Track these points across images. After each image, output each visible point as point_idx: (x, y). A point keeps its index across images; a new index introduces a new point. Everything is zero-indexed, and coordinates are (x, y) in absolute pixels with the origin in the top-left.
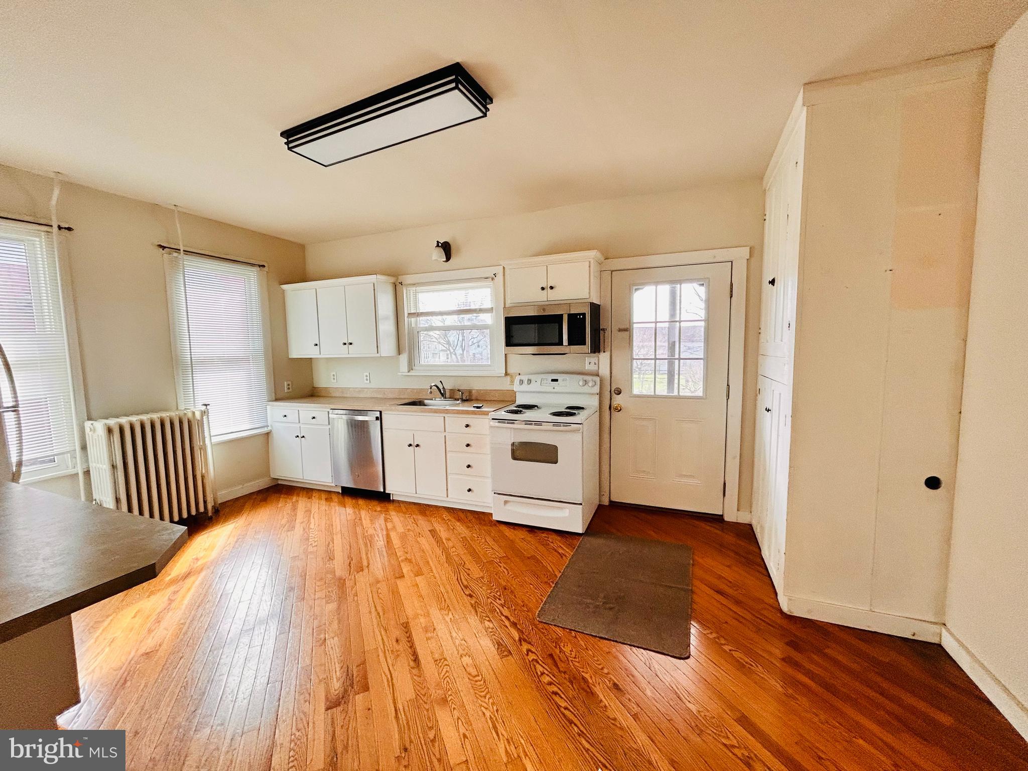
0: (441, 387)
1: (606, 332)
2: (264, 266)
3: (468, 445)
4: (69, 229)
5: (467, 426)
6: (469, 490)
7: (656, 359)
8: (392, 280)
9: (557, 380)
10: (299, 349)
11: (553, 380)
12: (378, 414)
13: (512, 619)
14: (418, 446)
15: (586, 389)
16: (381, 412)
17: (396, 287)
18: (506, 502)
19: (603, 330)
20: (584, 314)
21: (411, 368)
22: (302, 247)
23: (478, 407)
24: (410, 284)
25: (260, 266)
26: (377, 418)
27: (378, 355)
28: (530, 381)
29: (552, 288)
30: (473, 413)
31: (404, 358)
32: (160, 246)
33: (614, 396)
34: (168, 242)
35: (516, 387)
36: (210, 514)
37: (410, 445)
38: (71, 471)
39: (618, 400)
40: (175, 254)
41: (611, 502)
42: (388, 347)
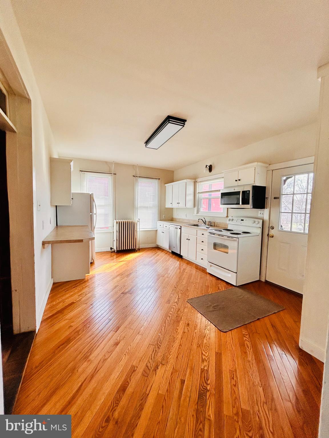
0: (204, 220)
1: (268, 199)
2: (160, 179)
3: (203, 242)
4: (115, 174)
5: (203, 234)
6: (202, 259)
7: (292, 213)
8: (193, 181)
9: (243, 220)
10: (168, 205)
11: (242, 220)
12: (180, 227)
13: (180, 297)
14: (189, 240)
15: (254, 225)
16: (181, 226)
17: (195, 183)
18: (211, 266)
19: (267, 198)
20: (249, 191)
21: (198, 213)
22: (173, 172)
23: (207, 228)
24: (199, 182)
25: (159, 179)
26: (180, 228)
27: (185, 207)
28: (233, 220)
29: (239, 180)
30: (205, 229)
31: (196, 209)
32: (134, 176)
33: (270, 229)
34: (136, 175)
35: (228, 222)
36: (137, 250)
37: (187, 239)
38: (111, 231)
39: (272, 232)
40: (137, 178)
41: (266, 280)
42: (190, 204)
